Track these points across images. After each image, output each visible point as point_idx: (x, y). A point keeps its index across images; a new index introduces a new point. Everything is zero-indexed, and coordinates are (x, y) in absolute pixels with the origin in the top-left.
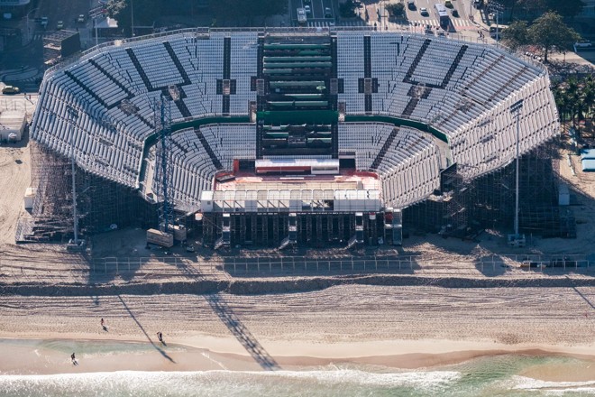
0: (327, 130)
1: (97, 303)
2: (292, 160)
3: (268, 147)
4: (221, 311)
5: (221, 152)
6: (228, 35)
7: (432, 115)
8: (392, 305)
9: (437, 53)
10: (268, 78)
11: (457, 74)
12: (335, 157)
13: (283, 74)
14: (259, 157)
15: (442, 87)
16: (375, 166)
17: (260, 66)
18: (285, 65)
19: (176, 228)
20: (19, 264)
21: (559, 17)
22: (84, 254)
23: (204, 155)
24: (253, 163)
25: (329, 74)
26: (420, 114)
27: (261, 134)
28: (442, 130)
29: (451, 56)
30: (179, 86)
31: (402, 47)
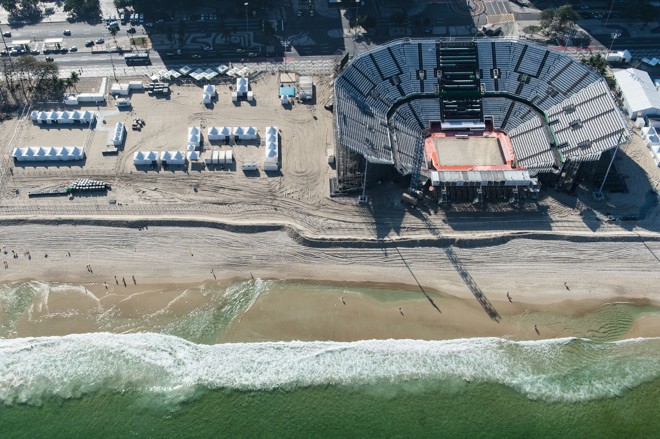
0: (477, 103)
1: (386, 254)
2: (460, 123)
3: (446, 113)
4: (455, 261)
5: (422, 118)
6: (420, 42)
7: (532, 96)
8: (547, 257)
9: (532, 54)
10: (444, 69)
11: (545, 69)
12: (482, 121)
13: (450, 67)
14: (443, 120)
15: (536, 77)
16: (503, 126)
17: (438, 63)
18: (453, 61)
19: (418, 192)
20: (336, 217)
21: (570, 6)
22: (369, 207)
23: (414, 120)
24: (439, 124)
25: (474, 67)
26: (526, 94)
27: (442, 106)
28: (540, 107)
29: (540, 57)
30: (397, 75)
31: (512, 49)
